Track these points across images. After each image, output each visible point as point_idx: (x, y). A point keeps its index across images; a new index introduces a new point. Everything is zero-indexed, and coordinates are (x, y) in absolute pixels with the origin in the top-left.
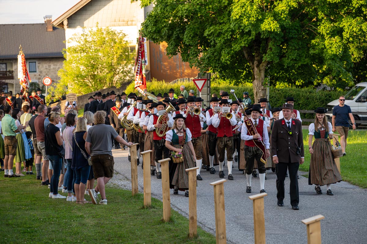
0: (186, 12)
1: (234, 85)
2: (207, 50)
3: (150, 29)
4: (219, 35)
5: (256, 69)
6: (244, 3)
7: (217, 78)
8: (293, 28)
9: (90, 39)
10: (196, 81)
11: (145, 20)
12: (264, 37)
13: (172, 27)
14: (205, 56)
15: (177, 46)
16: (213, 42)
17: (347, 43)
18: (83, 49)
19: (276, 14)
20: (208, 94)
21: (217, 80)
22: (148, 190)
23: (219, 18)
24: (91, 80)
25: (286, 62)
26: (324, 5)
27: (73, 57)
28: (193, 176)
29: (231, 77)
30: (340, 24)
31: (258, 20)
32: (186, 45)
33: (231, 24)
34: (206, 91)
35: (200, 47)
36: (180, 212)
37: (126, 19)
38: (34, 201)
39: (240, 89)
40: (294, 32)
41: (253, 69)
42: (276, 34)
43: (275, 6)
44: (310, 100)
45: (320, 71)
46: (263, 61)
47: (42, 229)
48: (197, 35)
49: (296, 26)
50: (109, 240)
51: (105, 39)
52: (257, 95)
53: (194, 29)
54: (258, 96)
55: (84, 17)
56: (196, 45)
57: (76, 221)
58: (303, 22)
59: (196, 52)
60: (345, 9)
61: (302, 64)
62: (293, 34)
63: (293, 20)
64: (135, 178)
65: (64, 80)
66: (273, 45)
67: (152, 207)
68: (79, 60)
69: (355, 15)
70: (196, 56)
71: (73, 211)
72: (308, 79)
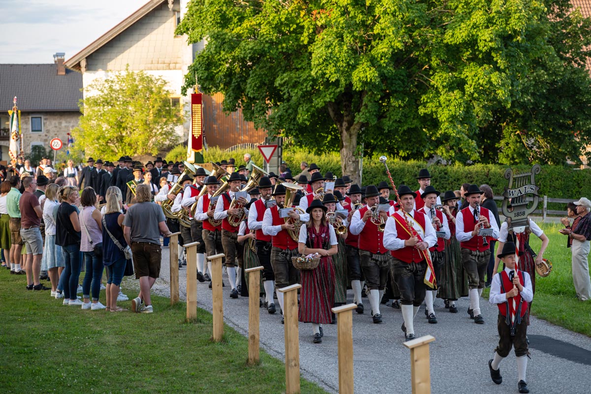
0: (250, 53)
1: (315, 155)
2: (278, 106)
3: (201, 75)
4: (295, 85)
5: (345, 133)
6: (330, 41)
7: (291, 144)
8: (397, 78)
9: (116, 87)
10: (262, 148)
11: (193, 61)
12: (357, 89)
13: (230, 74)
14: (275, 113)
15: (236, 98)
16: (287, 95)
17: (471, 101)
18: (107, 101)
19: (374, 58)
21: (292, 148)
22: (192, 298)
23: (295, 61)
24: (117, 144)
25: (387, 124)
26: (440, 48)
27: (93, 110)
28: (255, 278)
29: (311, 143)
30: (461, 73)
31: (348, 65)
32: (249, 98)
33: (311, 70)
34: (276, 162)
35: (269, 102)
36: (236, 328)
37: (167, 61)
38: (34, 309)
39: (323, 160)
40: (399, 84)
41: (341, 133)
42: (374, 86)
43: (372, 47)
45: (433, 138)
46: (355, 123)
47: (44, 349)
48: (265, 84)
49: (401, 75)
50: (137, 366)
51: (137, 86)
52: (345, 169)
53: (260, 76)
54: (348, 170)
55: (108, 56)
56: (264, 99)
57: (93, 338)
58: (410, 70)
59: (263, 107)
60: (468, 53)
61: (408, 128)
62: (397, 86)
63: (397, 66)
64: (176, 280)
65: (80, 143)
66: (370, 101)
67: (198, 321)
68: (101, 115)
69: (481, 61)
70: (264, 114)
71: (89, 325)
72: (416, 149)
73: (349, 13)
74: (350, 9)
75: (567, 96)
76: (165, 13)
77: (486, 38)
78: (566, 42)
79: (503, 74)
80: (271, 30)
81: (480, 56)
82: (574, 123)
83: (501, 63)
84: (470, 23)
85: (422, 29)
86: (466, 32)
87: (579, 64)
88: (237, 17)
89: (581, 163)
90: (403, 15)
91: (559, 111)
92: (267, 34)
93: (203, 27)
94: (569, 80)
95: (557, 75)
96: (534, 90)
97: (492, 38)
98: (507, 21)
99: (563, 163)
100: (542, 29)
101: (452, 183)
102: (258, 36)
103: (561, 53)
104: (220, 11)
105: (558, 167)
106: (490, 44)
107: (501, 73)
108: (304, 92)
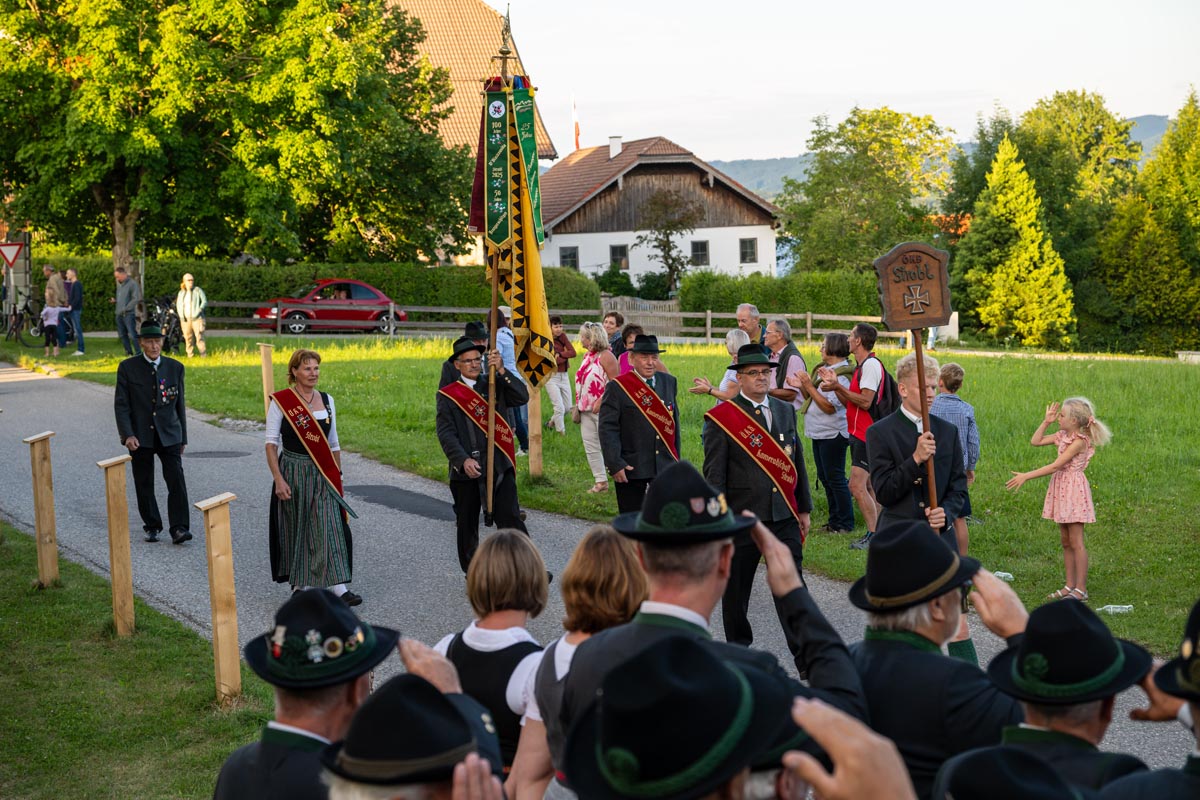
1: (77, 254)
2: (22, 189)
4: (45, 160)
5: (117, 224)
6: (91, 99)
7: (43, 241)
8: (186, 149)
12: (132, 165)
14: (18, 199)
16: (33, 173)
17: (288, 179)
19: (154, 123)
20: (26, 273)
21: (44, 245)
23: (43, 127)
25: (175, 211)
26: (243, 108)
29: (70, 240)
30: (272, 142)
31: (118, 132)
33: (67, 139)
34: (23, 266)
35: (8, 184)
39: (88, 261)
40: (189, 157)
41: (112, 225)
42: (155, 160)
43: (151, 108)
44: (221, 282)
45: (240, 230)
46: (131, 210)
49: (192, 145)
58: (204, 138)
60: (282, 115)
61: (205, 217)
62: (186, 160)
63: (186, 134)
66: (150, 181)
69: (299, 126)
73: (116, 61)
74: (117, 54)
75: (416, 172)
77: (305, 97)
78: (413, 100)
79: (330, 143)
80: (7, 84)
82: (426, 206)
83: (327, 129)
84: (283, 75)
85: (218, 83)
86: (278, 88)
87: (430, 129)
89: (437, 259)
90: (191, 65)
94: (418, 149)
95: (401, 144)
96: (371, 163)
97: (313, 95)
98: (331, 72)
99: (414, 260)
100: (379, 83)
101: (267, 289)
103: (406, 115)
105: (408, 264)
106: (311, 103)
107: (326, 142)
108: (57, 170)
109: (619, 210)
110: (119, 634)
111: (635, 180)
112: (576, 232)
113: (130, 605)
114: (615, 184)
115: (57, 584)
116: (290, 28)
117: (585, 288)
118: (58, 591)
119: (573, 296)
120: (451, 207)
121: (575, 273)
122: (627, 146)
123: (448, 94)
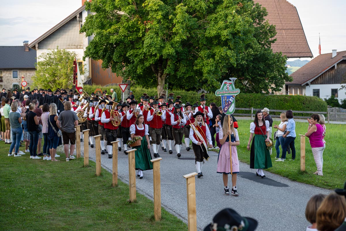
0: (115, 41)
1: (146, 89)
2: (128, 66)
3: (92, 51)
4: (136, 56)
5: (159, 78)
6: (152, 35)
8: (183, 53)
9: (53, 57)
10: (121, 86)
11: (89, 45)
12: (165, 58)
13: (105, 51)
14: (127, 69)
15: (108, 62)
16: (132, 60)
17: (218, 63)
18: (48, 63)
19: (173, 44)
20: (128, 94)
21: (135, 85)
22: (87, 155)
24: (53, 84)
25: (179, 74)
26: (203, 39)
27: (42, 68)
28: (116, 146)
29: (144, 83)
30: (213, 51)
31: (161, 46)
32: (114, 62)
33: (144, 49)
34: (127, 91)
35: (124, 64)
36: (107, 170)
37: (76, 44)
38: (12, 161)
40: (184, 55)
41: (158, 78)
42: (173, 56)
43: (172, 38)
45: (201, 81)
46: (164, 73)
47: (17, 180)
48: (122, 56)
49: (185, 51)
50: (60, 187)
51: (62, 56)
53: (119, 52)
55: (49, 43)
56: (121, 62)
57: (40, 174)
58: (190, 49)
59: (121, 66)
60: (216, 41)
61: (189, 76)
62: (183, 57)
63: (184, 47)
64: (79, 147)
65: (36, 83)
66: (171, 63)
67: (89, 166)
68: (45, 70)
69: (222, 45)
70: (121, 69)
71: (38, 168)
72: (192, 86)
73: (161, 22)
74: (162, 20)
75: (262, 61)
76: (75, 22)
78: (262, 36)
79: (233, 51)
80: (125, 30)
81: (222, 43)
82: (265, 74)
83: (232, 46)
84: (217, 27)
85: (195, 30)
86: (216, 32)
87: (268, 46)
88: (109, 24)
89: (269, 93)
90: (186, 23)
91: (259, 68)
92: (123, 32)
93: (93, 29)
94: (263, 54)
95: (257, 52)
96: (247, 58)
97: (227, 34)
98: (234, 26)
99: (261, 93)
100: (250, 30)
101: (209, 101)
102: (119, 33)
103: (260, 41)
104: (101, 21)
105: (258, 94)
106: (227, 37)
107: (231, 50)
108: (140, 59)
109: (335, 76)
110: (156, 220)
111: (341, 66)
112: (319, 84)
113: (160, 210)
114: (334, 67)
115: (135, 202)
116: (221, 11)
117: (322, 104)
118: (136, 204)
119: (317, 107)
120: (274, 74)
121: (318, 98)
122: (338, 53)
123: (275, 34)
